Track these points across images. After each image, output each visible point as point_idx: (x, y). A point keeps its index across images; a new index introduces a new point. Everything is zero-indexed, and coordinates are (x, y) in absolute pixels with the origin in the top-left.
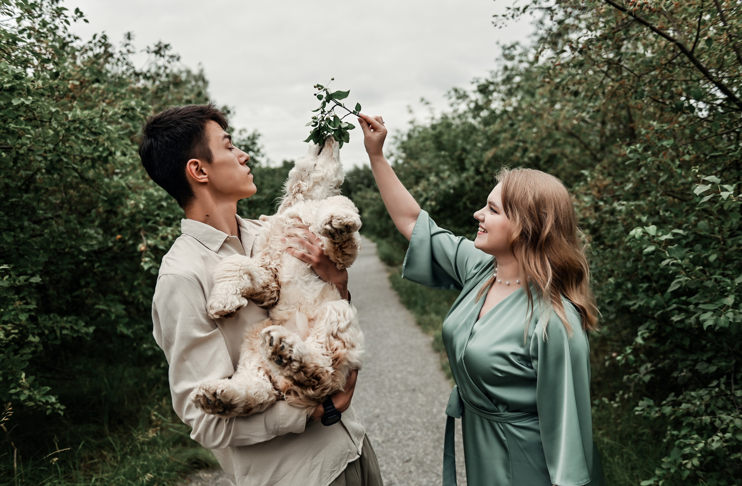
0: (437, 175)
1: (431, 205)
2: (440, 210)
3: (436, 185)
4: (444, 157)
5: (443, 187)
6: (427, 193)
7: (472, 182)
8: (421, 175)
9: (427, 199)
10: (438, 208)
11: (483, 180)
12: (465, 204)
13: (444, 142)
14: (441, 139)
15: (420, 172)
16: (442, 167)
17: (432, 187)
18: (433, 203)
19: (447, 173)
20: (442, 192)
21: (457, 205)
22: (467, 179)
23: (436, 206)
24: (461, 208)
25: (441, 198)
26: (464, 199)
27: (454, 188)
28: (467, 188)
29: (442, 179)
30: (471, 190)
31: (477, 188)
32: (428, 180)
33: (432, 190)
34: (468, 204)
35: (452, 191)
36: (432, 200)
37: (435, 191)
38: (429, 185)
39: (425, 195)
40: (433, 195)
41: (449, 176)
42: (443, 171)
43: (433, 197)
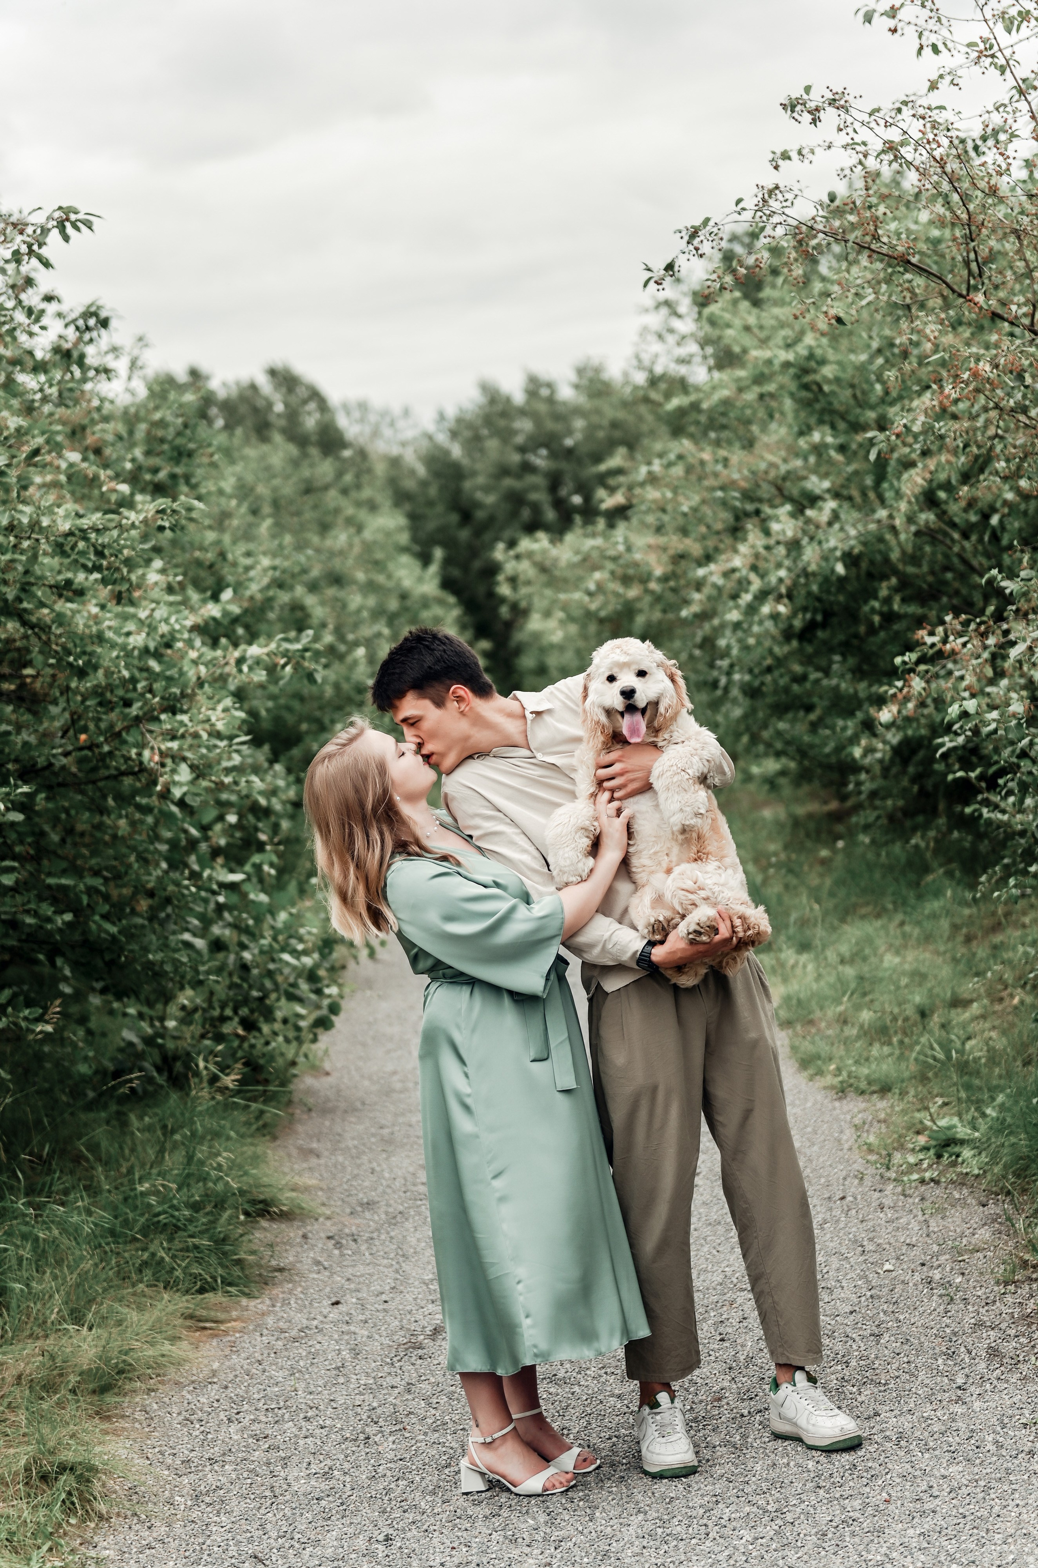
3: (794, 546)
5: (810, 555)
8: (750, 507)
18: (785, 609)
23: (794, 614)
36: (779, 598)
39: (756, 584)
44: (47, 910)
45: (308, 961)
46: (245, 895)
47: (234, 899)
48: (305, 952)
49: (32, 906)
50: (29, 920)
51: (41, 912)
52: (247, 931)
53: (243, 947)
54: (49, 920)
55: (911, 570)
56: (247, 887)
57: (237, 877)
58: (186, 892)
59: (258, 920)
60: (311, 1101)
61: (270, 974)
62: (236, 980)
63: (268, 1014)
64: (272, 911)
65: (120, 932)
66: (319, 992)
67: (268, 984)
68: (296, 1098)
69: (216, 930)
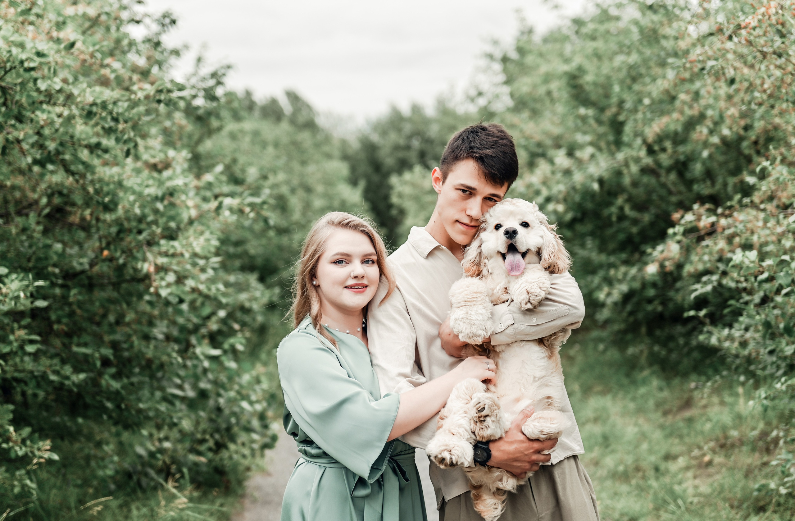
0: (570, 154)
1: (555, 212)
2: (574, 221)
3: (567, 172)
4: (584, 119)
5: (578, 178)
6: (549, 187)
7: (634, 169)
8: (540, 151)
9: (548, 200)
10: (569, 216)
11: (658, 164)
12: (621, 209)
13: (587, 88)
14: (581, 81)
15: (539, 145)
16: (580, 138)
17: (559, 176)
18: (561, 208)
19: (590, 150)
20: (578, 187)
21: (606, 212)
22: (626, 164)
23: (566, 212)
24: (614, 219)
25: (577, 198)
26: (620, 201)
27: (601, 181)
28: (627, 181)
29: (580, 162)
30: (635, 184)
31: (645, 179)
32: (551, 162)
33: (558, 182)
34: (627, 210)
35: (596, 186)
36: (558, 202)
37: (566, 184)
38: (553, 173)
39: (545, 192)
40: (560, 192)
41: (592, 156)
42: (581, 147)
43: (561, 196)
44: (68, 370)
45: (259, 407)
46: (221, 364)
47: (215, 366)
48: (258, 402)
49: (58, 368)
50: (53, 377)
51: (63, 372)
52: (223, 386)
53: (219, 395)
54: (68, 378)
55: (634, 191)
56: (224, 358)
57: (216, 352)
58: (174, 361)
59: (230, 379)
60: (256, 494)
61: (234, 414)
62: (213, 416)
63: (233, 439)
64: (238, 374)
65: (123, 387)
66: (266, 427)
67: (233, 420)
68: (248, 491)
69: (203, 385)
